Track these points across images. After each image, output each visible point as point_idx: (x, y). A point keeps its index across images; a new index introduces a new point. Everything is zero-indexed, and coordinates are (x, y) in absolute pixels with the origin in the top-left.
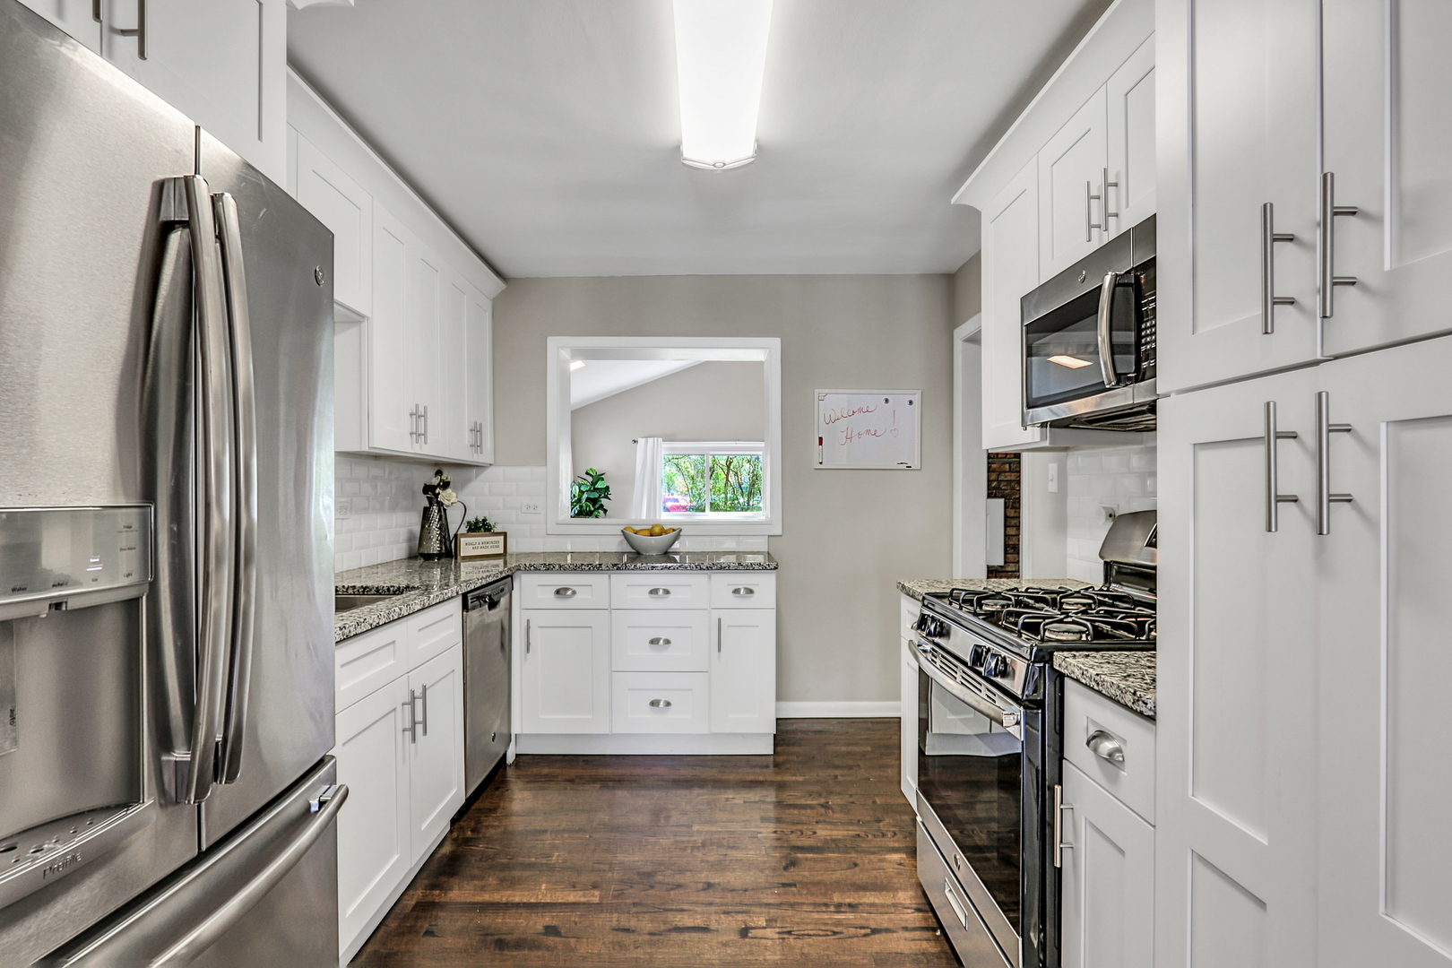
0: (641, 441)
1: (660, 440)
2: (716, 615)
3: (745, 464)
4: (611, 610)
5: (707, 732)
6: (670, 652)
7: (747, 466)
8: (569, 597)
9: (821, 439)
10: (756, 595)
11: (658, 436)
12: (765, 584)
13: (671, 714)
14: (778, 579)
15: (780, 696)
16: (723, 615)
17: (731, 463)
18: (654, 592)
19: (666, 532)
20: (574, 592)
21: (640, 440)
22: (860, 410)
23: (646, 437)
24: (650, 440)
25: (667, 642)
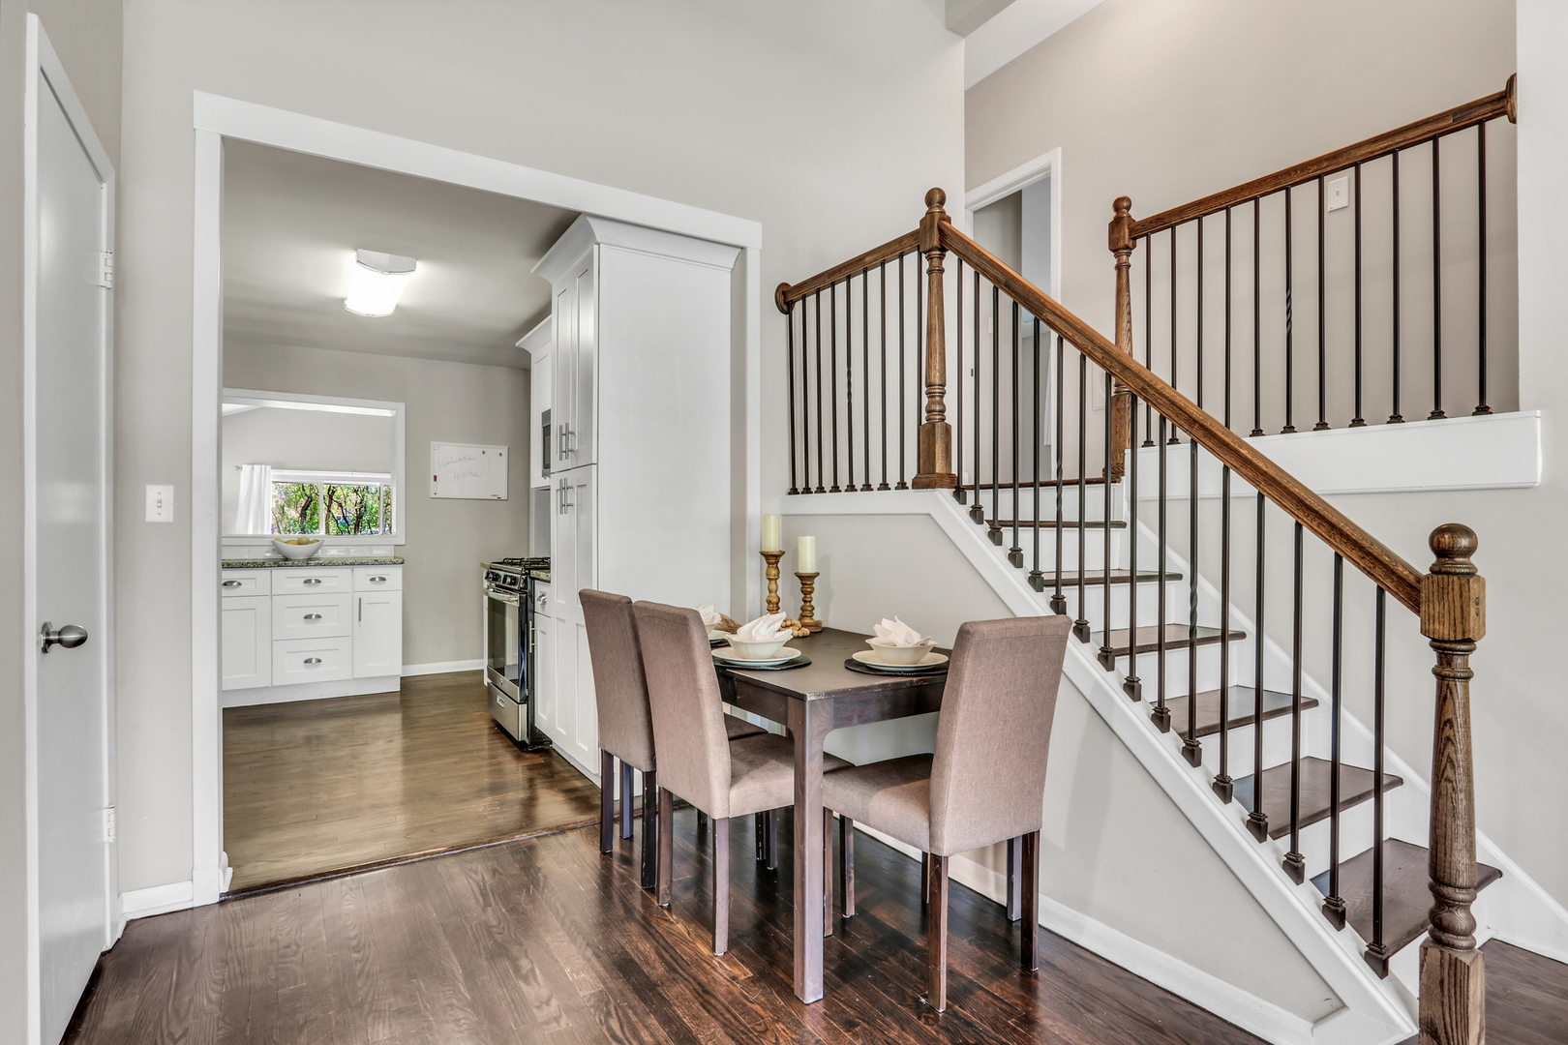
0: (246, 468)
1: (268, 467)
2: (357, 596)
3: (350, 494)
4: (272, 596)
5: (350, 678)
6: (321, 623)
7: (354, 497)
8: (235, 587)
9: (435, 477)
10: (387, 582)
11: (266, 464)
12: (395, 574)
13: (321, 668)
14: (403, 570)
15: (406, 661)
16: (363, 596)
17: (334, 492)
18: (308, 581)
19: (311, 542)
20: (240, 584)
21: (244, 466)
22: (465, 458)
23: (253, 464)
24: (257, 468)
25: (319, 617)
